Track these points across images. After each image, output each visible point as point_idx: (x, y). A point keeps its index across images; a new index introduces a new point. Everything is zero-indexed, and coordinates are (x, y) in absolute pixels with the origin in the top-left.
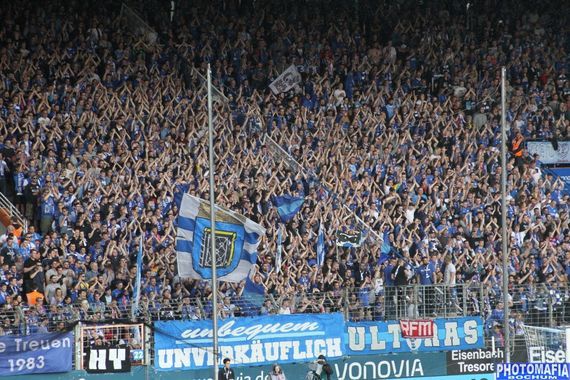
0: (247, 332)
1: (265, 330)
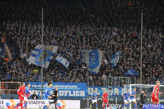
0: (53, 87)
1: (59, 87)
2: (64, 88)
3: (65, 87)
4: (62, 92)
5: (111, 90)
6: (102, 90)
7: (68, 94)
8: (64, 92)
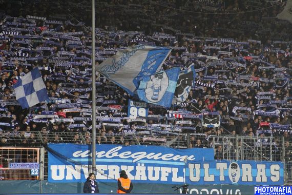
0: (133, 156)
1: (148, 157)
2: (161, 160)
3: (164, 157)
4: (154, 172)
5: (235, 170)
7: (171, 175)
8: (160, 172)
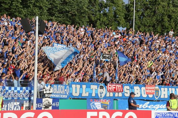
6: (91, 88)
